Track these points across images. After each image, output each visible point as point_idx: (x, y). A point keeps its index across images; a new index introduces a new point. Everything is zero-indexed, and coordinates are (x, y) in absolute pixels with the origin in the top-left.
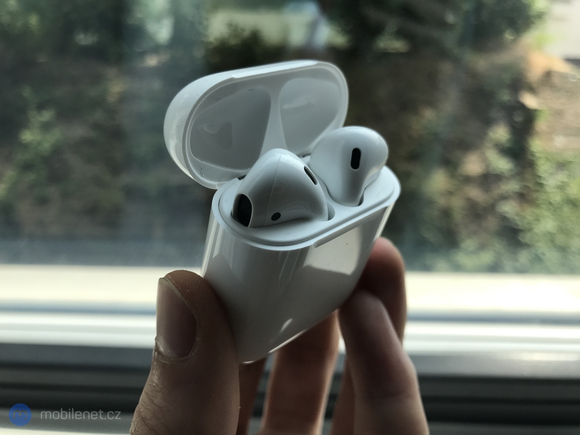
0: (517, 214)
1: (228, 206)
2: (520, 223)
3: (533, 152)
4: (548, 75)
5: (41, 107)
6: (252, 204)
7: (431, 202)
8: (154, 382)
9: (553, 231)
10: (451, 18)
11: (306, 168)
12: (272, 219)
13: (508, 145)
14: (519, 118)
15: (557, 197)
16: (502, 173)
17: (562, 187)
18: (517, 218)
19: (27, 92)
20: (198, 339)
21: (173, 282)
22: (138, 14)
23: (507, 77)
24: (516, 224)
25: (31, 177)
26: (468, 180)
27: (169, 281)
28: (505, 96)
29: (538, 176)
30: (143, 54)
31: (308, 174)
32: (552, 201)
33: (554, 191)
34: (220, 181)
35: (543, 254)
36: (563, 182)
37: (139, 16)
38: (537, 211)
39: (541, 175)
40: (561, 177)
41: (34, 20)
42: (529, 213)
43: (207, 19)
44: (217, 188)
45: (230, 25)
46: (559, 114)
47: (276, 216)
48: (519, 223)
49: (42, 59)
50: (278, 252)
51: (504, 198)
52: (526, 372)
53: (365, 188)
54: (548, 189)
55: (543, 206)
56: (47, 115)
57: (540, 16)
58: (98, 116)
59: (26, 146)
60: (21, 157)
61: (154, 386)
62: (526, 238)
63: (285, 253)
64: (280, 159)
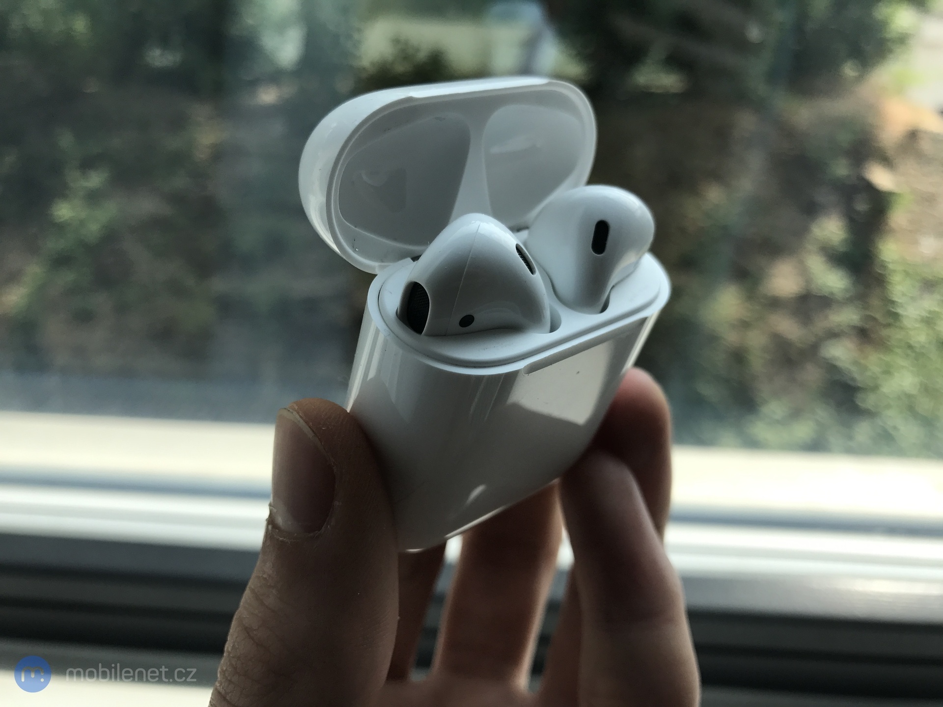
0: (856, 363)
1: (393, 300)
2: (859, 378)
3: (883, 261)
4: (913, 135)
5: (87, 164)
6: (429, 298)
7: (713, 339)
8: (264, 573)
9: (914, 391)
10: (754, 33)
11: (519, 248)
12: (460, 324)
13: (843, 249)
14: (862, 206)
15: (920, 337)
16: (832, 293)
17: (929, 321)
18: (853, 369)
19: (66, 140)
20: (337, 504)
21: (300, 414)
22: (249, 19)
23: (844, 138)
24: (853, 379)
25: (67, 277)
26: (775, 303)
27: (295, 413)
28: (841, 169)
29: (890, 300)
30: (255, 84)
31: (521, 257)
32: (912, 342)
33: (917, 325)
34: (382, 261)
35: (895, 428)
36: (930, 312)
37: (250, 21)
38: (887, 358)
39: (895, 299)
40: (928, 304)
41: (80, 25)
42: (874, 361)
43: (359, 30)
44: (376, 272)
45: (396, 41)
46: (929, 199)
47: (467, 321)
48: (857, 376)
49: (92, 87)
50: (468, 377)
51: (834, 335)
52: (859, 610)
53: (613, 287)
54: (906, 323)
55: (898, 350)
56: (95, 180)
57: (903, 40)
58: (180, 182)
59: (61, 228)
60: (53, 244)
61: (266, 578)
62: (868, 401)
63: (480, 378)
64: (478, 230)
